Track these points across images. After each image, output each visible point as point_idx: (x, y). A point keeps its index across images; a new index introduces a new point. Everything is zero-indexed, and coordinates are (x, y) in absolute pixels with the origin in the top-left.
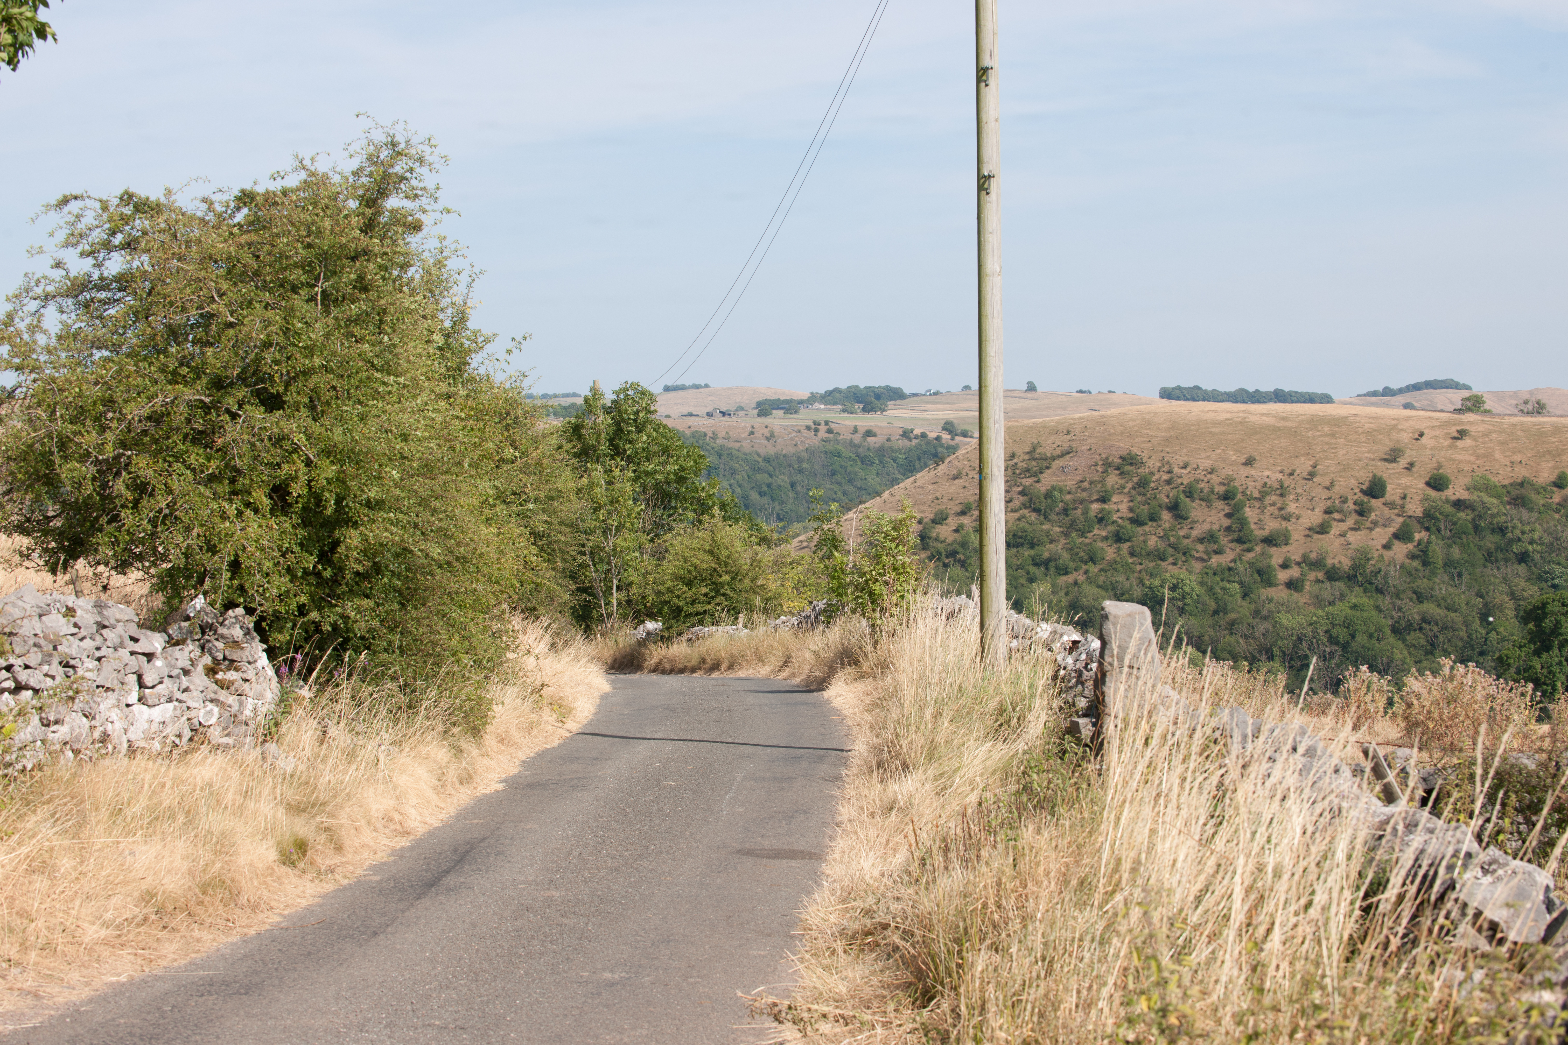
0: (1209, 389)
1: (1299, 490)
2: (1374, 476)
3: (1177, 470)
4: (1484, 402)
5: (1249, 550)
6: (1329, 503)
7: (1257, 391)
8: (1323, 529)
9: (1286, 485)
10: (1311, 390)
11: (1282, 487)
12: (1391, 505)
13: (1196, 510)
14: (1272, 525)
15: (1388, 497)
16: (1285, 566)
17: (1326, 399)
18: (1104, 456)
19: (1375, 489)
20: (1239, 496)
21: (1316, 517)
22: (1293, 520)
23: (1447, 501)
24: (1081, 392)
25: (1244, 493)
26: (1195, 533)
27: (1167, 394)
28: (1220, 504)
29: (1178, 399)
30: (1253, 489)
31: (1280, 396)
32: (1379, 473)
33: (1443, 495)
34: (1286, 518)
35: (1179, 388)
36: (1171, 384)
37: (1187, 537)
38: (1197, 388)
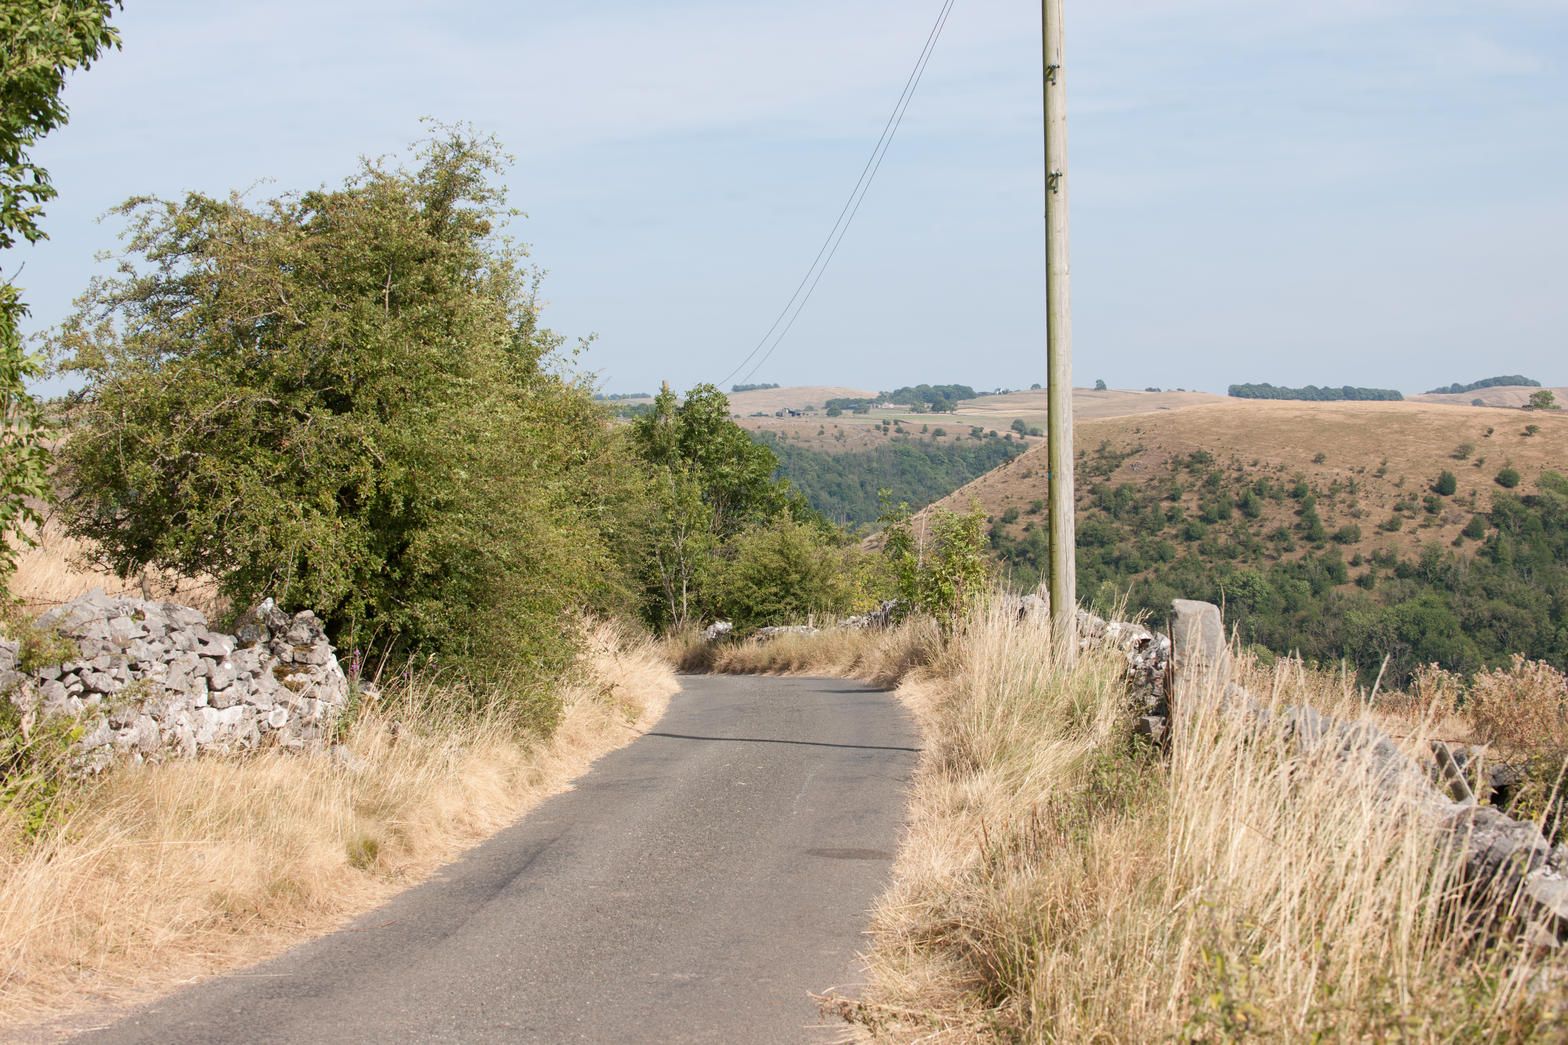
0: (1279, 386)
1: (1369, 488)
2: (1444, 473)
3: (1246, 468)
4: (1552, 399)
5: (1319, 548)
6: (1398, 500)
7: (1326, 388)
8: (1392, 526)
9: (1355, 482)
10: (1380, 387)
11: (1351, 484)
12: (1460, 502)
13: (1265, 508)
14: (1342, 523)
15: (1458, 494)
16: (1355, 563)
17: (1395, 396)
18: (1173, 454)
19: (1445, 486)
20: (1309, 494)
21: (1386, 514)
22: (1363, 517)
23: (1516, 498)
24: (1150, 390)
25: (1314, 490)
26: (1264, 531)
27: (1236, 392)
28: (1289, 502)
29: (1247, 396)
30: (1323, 487)
31: (1349, 394)
32: (1448, 470)
33: (1513, 491)
34: (1356, 515)
35: (1248, 386)
36: (1240, 382)
37: (1256, 535)
38: (1267, 385)
